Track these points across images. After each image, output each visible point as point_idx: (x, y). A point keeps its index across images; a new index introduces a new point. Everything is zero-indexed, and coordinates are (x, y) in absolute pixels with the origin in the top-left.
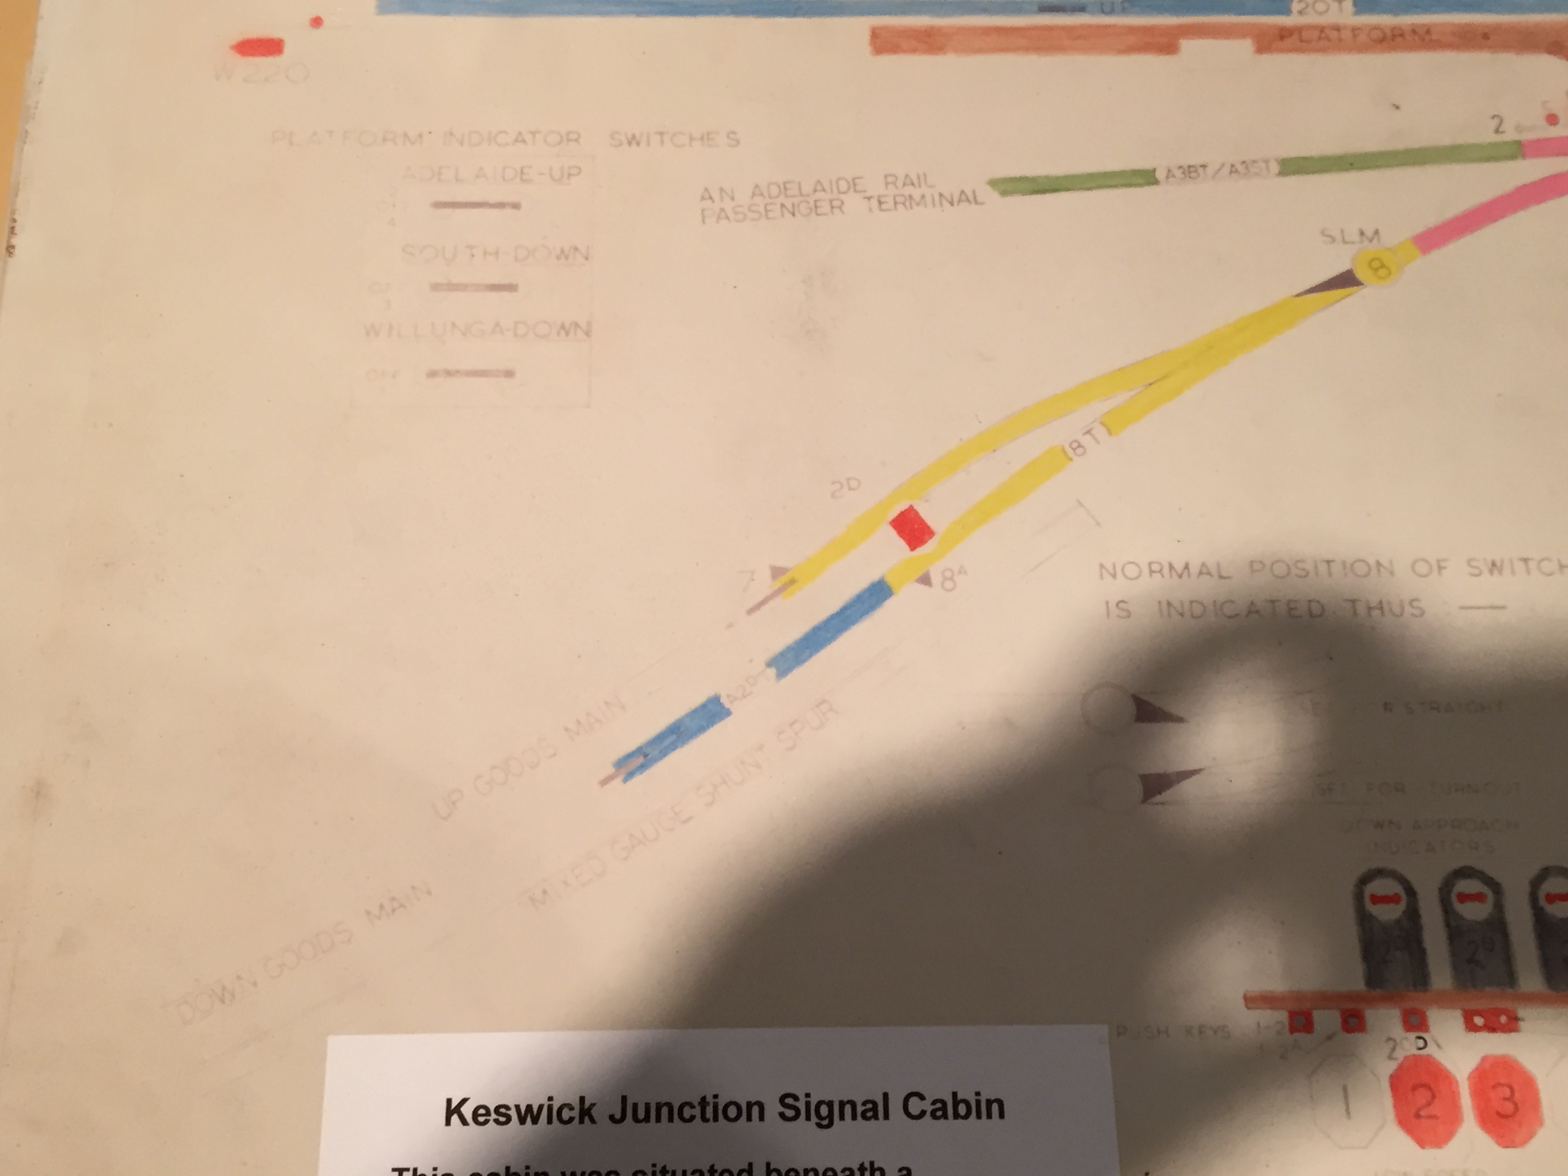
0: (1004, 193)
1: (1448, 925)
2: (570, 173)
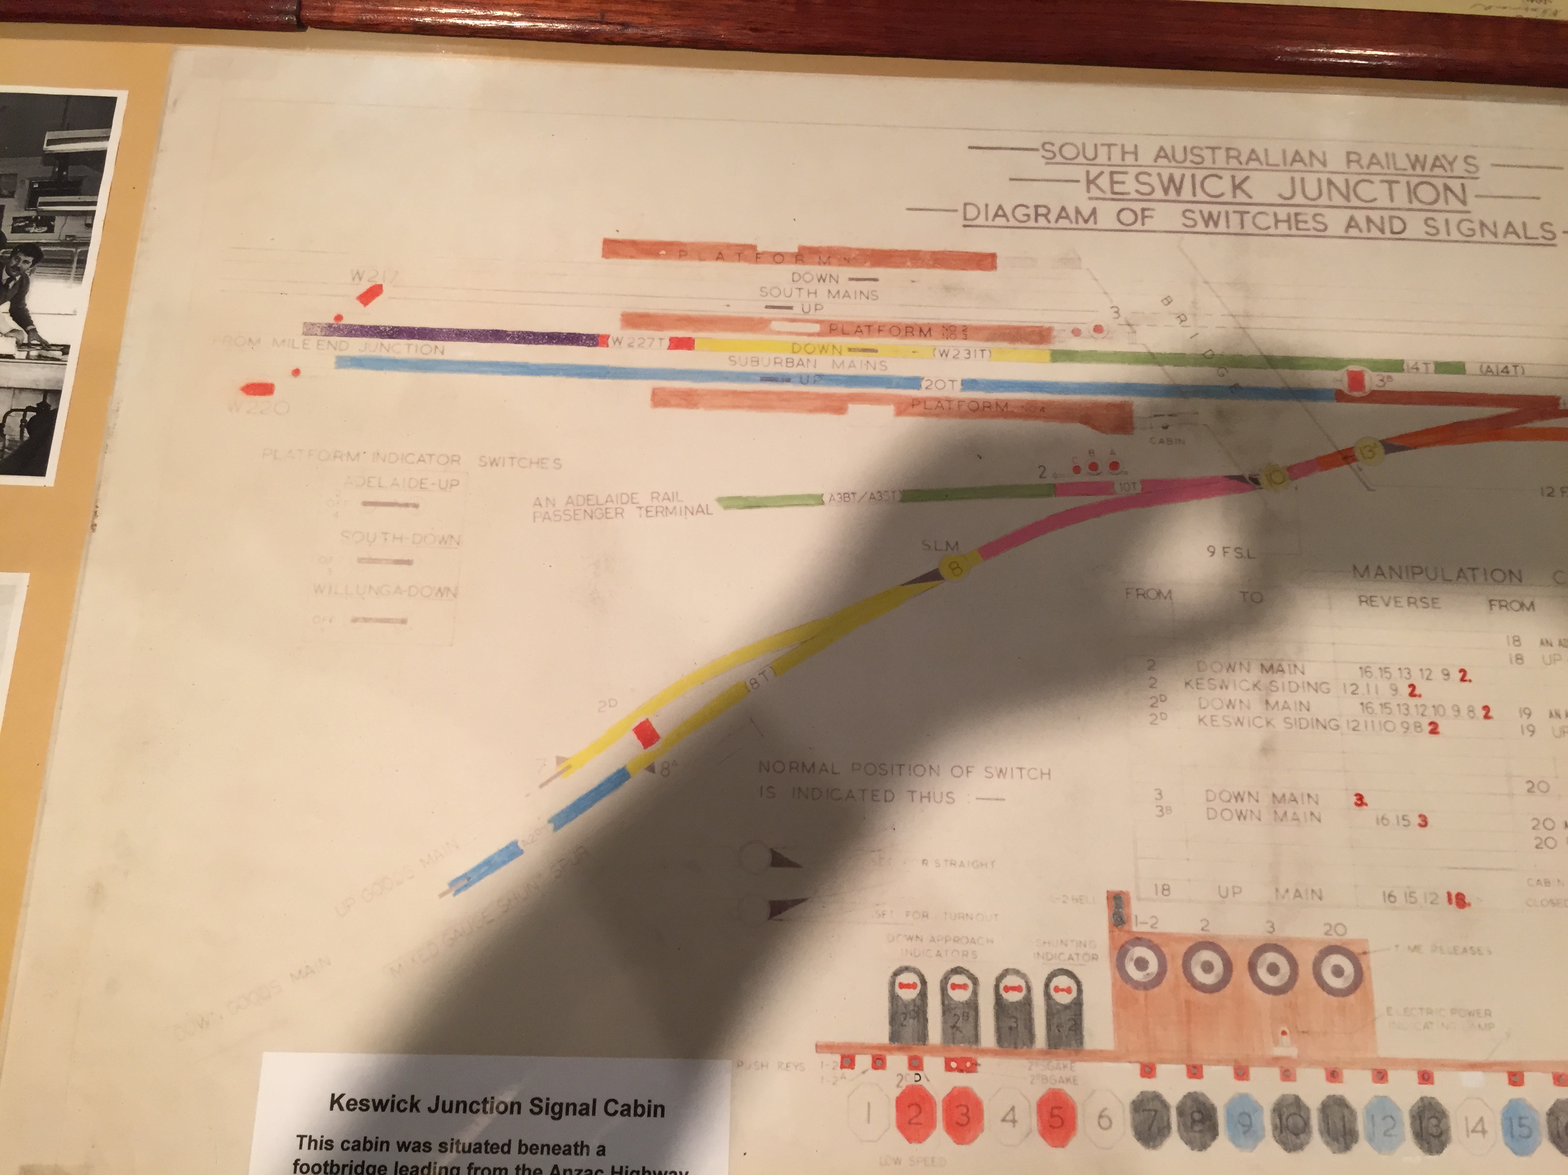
0: (726, 507)
1: (943, 1004)
2: (453, 484)
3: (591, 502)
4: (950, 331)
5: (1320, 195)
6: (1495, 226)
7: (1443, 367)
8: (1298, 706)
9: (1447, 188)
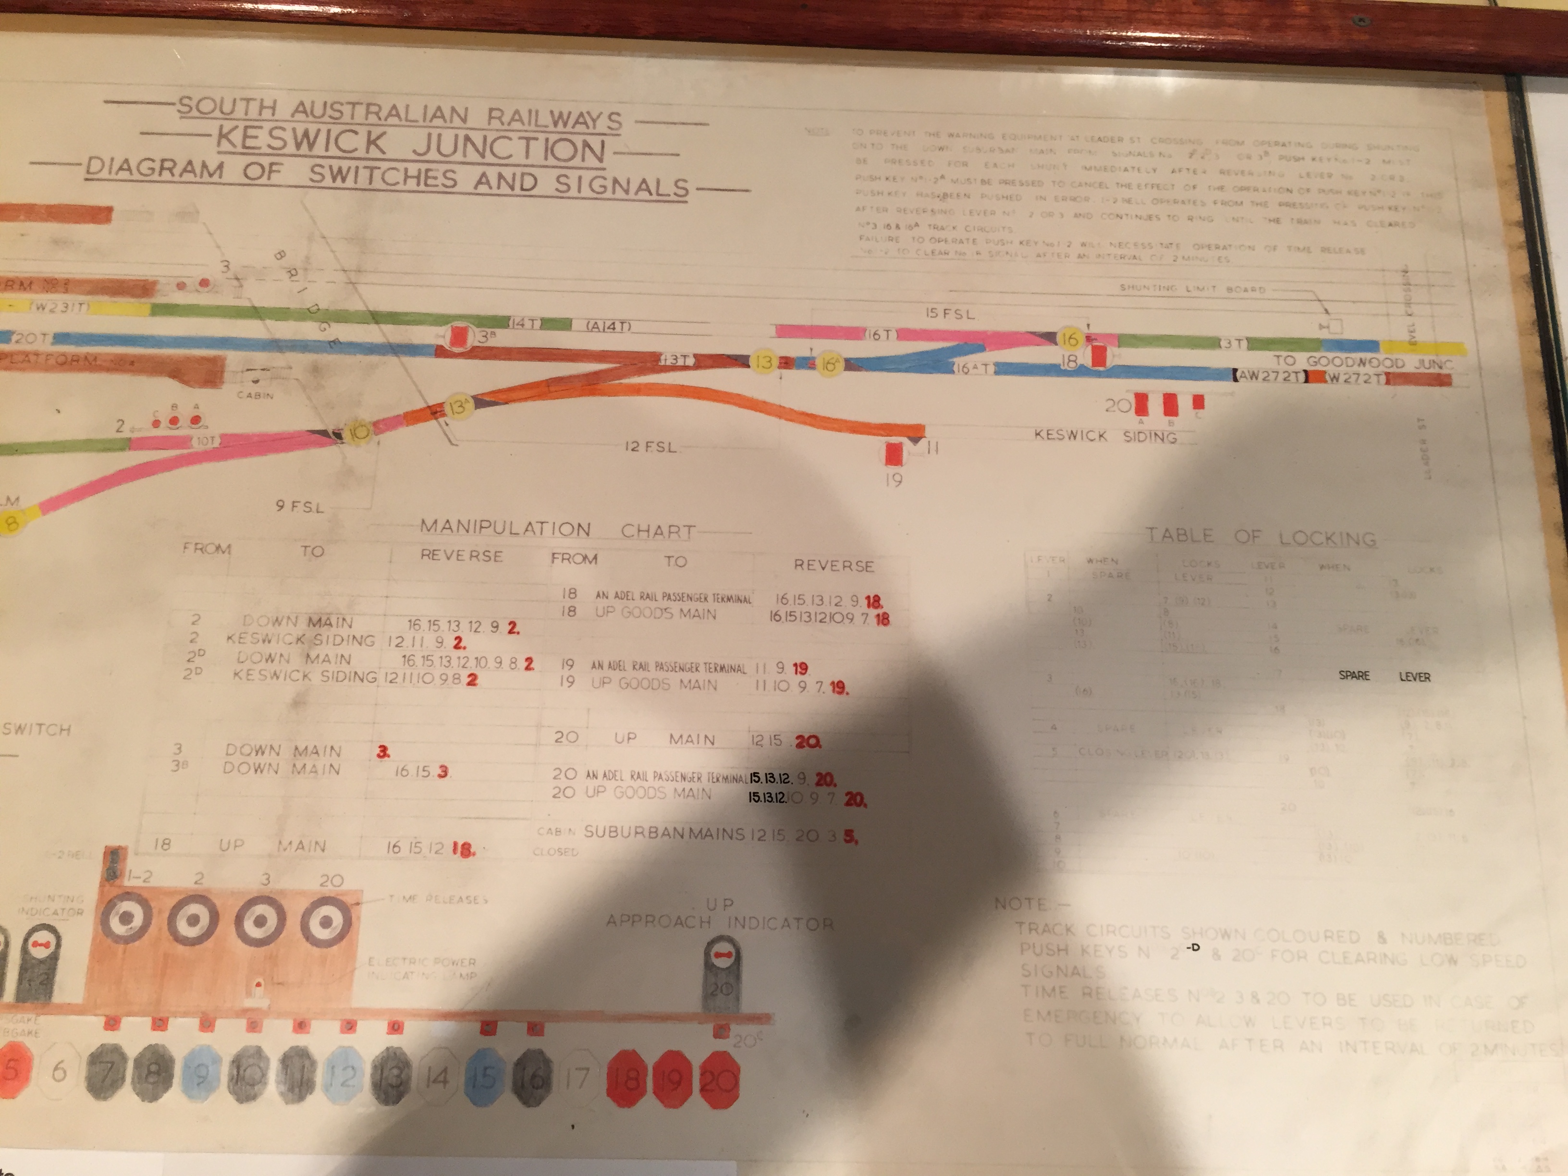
4: (51, 284)
5: (455, 151)
6: (628, 183)
7: (548, 324)
8: (339, 659)
9: (586, 145)
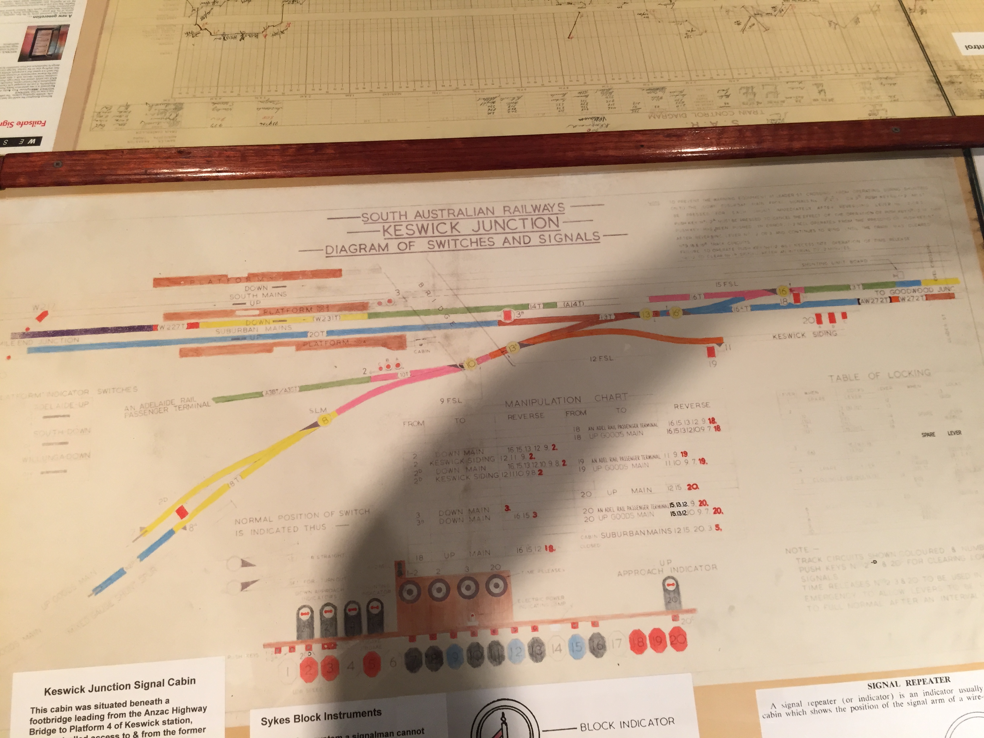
0: (217, 402)
1: (321, 619)
2: (85, 404)
3: (152, 406)
4: (321, 308)
5: (491, 228)
6: (572, 236)
7: (547, 305)
8: (480, 468)
9: (550, 219)
